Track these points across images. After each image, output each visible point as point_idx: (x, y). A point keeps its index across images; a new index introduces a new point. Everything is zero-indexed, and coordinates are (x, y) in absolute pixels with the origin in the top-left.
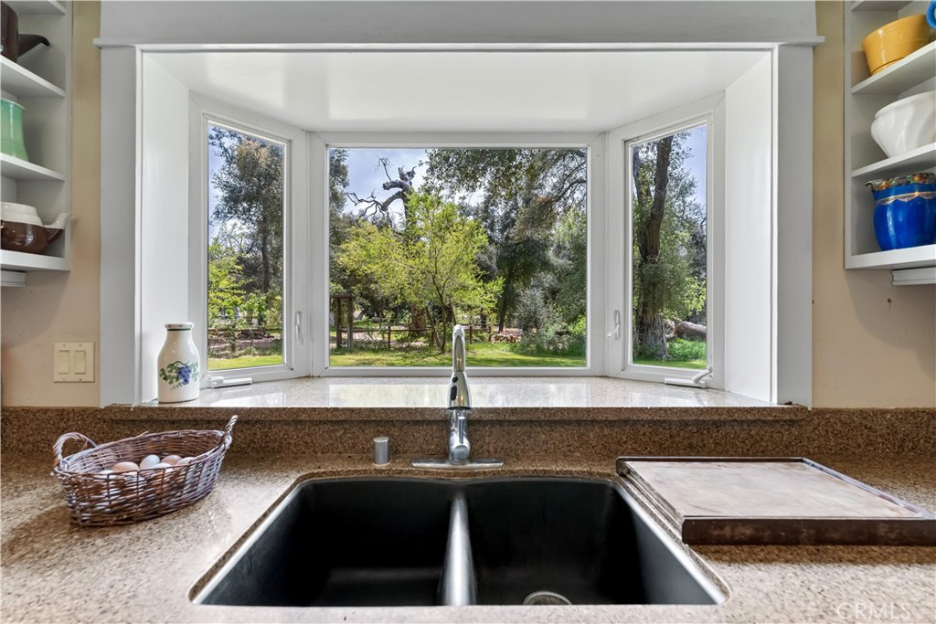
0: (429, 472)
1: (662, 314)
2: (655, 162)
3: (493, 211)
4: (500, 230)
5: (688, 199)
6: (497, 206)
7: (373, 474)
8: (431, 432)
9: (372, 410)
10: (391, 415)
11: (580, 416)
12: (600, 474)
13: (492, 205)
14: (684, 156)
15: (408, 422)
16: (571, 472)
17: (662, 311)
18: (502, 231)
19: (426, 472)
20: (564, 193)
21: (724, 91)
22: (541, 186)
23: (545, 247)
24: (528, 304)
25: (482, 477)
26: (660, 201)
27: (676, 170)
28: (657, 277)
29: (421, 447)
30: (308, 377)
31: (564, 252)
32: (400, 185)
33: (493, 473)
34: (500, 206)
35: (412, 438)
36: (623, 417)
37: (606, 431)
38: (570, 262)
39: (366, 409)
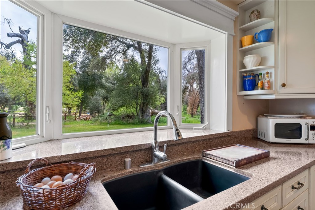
0: (149, 168)
1: (149, 107)
2: (148, 50)
3: (76, 58)
4: (80, 68)
5: (157, 65)
6: (78, 56)
7: (128, 174)
8: (141, 154)
9: (121, 148)
10: (129, 149)
12: (196, 158)
13: (76, 55)
14: (157, 50)
15: (133, 151)
16: (189, 159)
17: (149, 106)
18: (81, 68)
19: (148, 169)
20: (112, 55)
21: (210, 41)
22: (102, 51)
23: (101, 78)
24: (95, 102)
25: (166, 166)
26: (149, 64)
27: (155, 54)
28: (148, 93)
29: (138, 160)
30: (51, 140)
31: (109, 81)
32: (20, 37)
33: (169, 164)
34: (80, 56)
35: (135, 157)
37: (192, 145)
38: (113, 85)
39: (119, 148)
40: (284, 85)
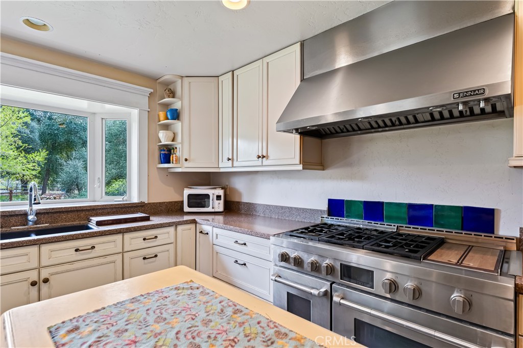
11: (77, 209)
19: (18, 229)
25: (41, 228)
29: (13, 225)
33: (45, 227)
35: (9, 222)
36: (92, 208)
40: (186, 160)
